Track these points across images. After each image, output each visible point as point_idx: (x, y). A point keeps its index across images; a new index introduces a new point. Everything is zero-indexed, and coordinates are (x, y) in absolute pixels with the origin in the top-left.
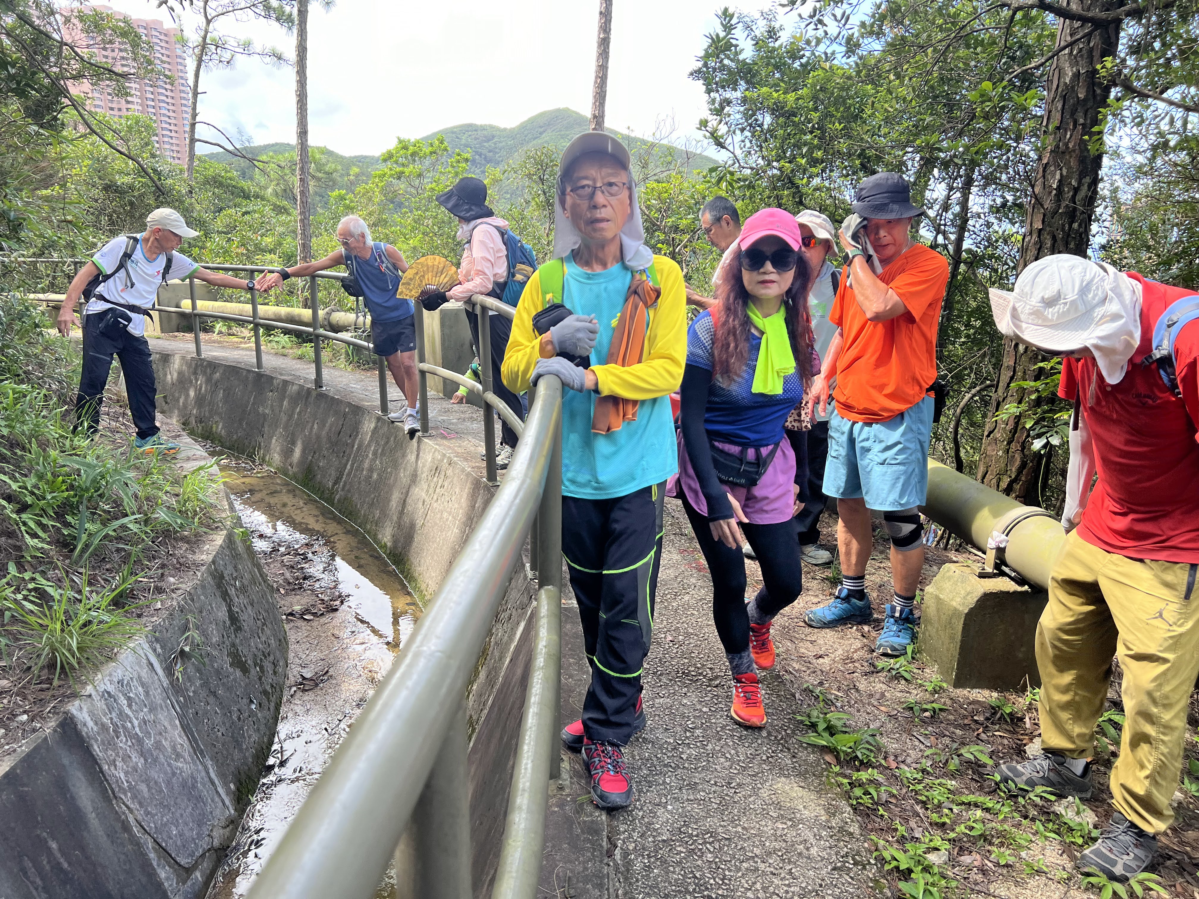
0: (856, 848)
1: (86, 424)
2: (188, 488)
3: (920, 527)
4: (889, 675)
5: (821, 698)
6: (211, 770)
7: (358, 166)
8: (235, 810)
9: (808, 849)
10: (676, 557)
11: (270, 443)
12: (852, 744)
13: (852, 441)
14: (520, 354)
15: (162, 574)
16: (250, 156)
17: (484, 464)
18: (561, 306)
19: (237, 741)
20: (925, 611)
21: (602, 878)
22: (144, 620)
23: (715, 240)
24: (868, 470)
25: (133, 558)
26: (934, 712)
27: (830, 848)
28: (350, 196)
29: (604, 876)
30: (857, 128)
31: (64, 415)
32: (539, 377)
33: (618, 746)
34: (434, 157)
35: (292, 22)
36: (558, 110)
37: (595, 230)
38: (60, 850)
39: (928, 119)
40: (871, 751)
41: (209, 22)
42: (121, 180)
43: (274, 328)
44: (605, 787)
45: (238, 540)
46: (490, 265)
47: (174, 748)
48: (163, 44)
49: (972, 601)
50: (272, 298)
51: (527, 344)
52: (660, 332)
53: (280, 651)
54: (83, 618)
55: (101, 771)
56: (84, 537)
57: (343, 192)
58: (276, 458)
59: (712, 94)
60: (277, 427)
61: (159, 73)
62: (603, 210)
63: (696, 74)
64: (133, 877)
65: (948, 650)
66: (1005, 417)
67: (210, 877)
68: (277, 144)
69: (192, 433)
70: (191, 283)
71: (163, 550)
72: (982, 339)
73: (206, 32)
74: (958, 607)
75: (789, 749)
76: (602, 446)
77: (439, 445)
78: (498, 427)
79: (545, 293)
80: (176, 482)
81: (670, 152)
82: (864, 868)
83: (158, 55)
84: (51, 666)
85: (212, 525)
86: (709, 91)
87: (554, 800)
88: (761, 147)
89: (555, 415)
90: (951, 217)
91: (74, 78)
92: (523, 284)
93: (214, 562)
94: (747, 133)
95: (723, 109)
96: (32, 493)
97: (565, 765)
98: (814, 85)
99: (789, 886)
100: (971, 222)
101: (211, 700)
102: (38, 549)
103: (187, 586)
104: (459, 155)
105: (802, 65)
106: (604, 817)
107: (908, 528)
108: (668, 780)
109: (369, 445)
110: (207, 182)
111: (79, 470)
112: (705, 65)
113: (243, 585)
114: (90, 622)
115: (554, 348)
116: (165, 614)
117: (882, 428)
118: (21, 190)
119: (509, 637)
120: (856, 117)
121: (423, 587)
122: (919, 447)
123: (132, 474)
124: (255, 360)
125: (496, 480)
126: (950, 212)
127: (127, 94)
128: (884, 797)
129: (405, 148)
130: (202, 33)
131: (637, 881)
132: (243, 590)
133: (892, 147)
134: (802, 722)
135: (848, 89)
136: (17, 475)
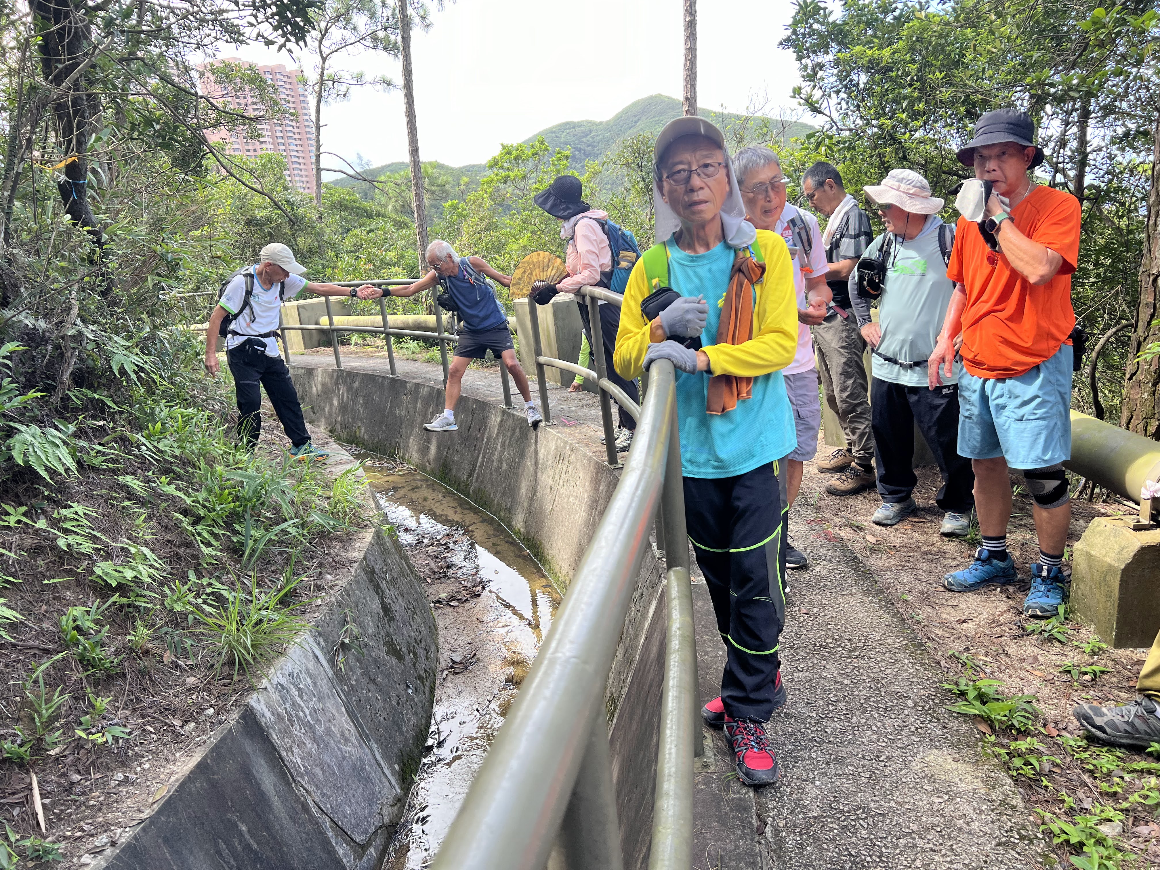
0: (1020, 822)
1: (245, 440)
2: (336, 492)
3: (1065, 483)
4: (1041, 637)
5: (969, 663)
6: (377, 753)
7: (467, 176)
8: (401, 789)
9: (968, 824)
10: (803, 528)
11: (408, 443)
12: (1007, 713)
13: (984, 399)
14: (631, 342)
15: (321, 573)
16: (370, 178)
17: (605, 448)
18: (668, 290)
19: (398, 724)
20: (1076, 569)
21: (754, 856)
22: (307, 616)
23: (819, 205)
24: (1005, 427)
25: (294, 560)
26: (1095, 675)
27: (993, 822)
28: (463, 204)
29: (756, 854)
30: (959, 74)
31: (227, 432)
32: (651, 362)
33: (760, 723)
34: (536, 158)
35: (398, 49)
36: (651, 97)
37: (694, 213)
38: (249, 831)
39: (1036, 55)
40: (1028, 719)
41: (324, 60)
42: (260, 214)
43: (402, 336)
44: (750, 764)
45: (385, 535)
46: (595, 257)
47: (342, 734)
48: (287, 86)
49: (1128, 555)
50: (400, 308)
51: (637, 330)
52: (769, 307)
53: (430, 637)
54: (255, 618)
55: (281, 757)
56: (251, 543)
57: (456, 201)
58: (414, 455)
59: (803, 61)
60: (413, 427)
61: (284, 112)
62: (700, 192)
63: (786, 43)
64: (314, 854)
65: (1105, 609)
66: (1149, 357)
67: (383, 852)
68: (393, 164)
69: (338, 439)
70: (327, 301)
71: (319, 551)
72: (1114, 277)
73: (323, 69)
74: (1113, 563)
75: (938, 720)
76: (718, 425)
77: (561, 433)
78: (615, 411)
79: (650, 279)
80: (327, 486)
81: (766, 123)
82: (1031, 842)
83: (283, 96)
84: (231, 662)
85: (361, 524)
86: (800, 58)
87: (700, 778)
88: (858, 106)
89: (670, 399)
90: (1069, 153)
91: (213, 126)
92: (629, 270)
93: (365, 558)
94: (843, 95)
95: (815, 74)
96: (204, 506)
97: (708, 742)
98: (909, 37)
99: (951, 862)
100: (1090, 156)
101: (372, 687)
102: (212, 557)
103: (343, 583)
104: (559, 153)
105: (895, 18)
106: (751, 795)
107: (1051, 485)
108: (814, 755)
109: (497, 438)
110: (333, 207)
111: (242, 482)
112: (795, 32)
113: (393, 579)
114: (261, 621)
115: (665, 332)
116: (325, 609)
117: (1017, 383)
118: (176, 233)
119: (642, 615)
120: (957, 63)
121: (557, 569)
122: (1059, 399)
123: (287, 482)
124: (389, 367)
125: (617, 463)
126: (1067, 149)
127: (260, 135)
128: (1047, 767)
129: (509, 153)
130: (320, 71)
131: (791, 859)
132: (393, 582)
133: (998, 90)
134: (950, 691)
135: (947, 35)
136: (190, 490)
